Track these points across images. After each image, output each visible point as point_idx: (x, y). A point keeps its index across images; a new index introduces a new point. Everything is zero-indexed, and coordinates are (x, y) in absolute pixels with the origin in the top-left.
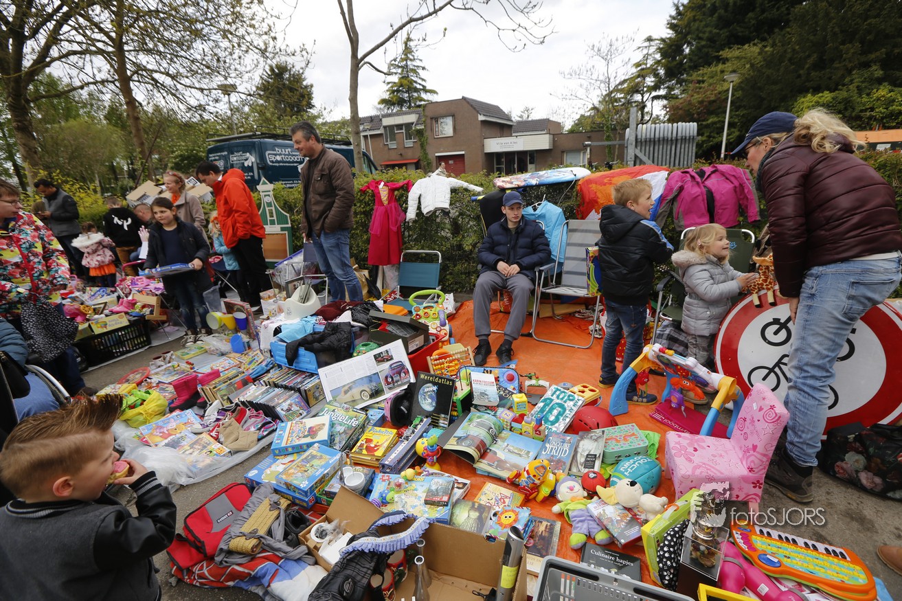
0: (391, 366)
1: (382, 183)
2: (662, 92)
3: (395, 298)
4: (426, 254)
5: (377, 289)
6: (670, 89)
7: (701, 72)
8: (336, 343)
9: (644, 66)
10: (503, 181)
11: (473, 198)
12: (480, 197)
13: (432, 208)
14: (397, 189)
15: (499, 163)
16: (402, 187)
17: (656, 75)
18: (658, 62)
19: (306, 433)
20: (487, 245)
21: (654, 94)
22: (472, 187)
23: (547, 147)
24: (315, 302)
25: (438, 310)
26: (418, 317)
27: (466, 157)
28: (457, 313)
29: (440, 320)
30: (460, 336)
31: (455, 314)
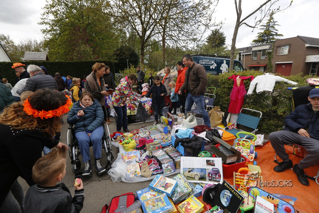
0: (213, 169)
1: (239, 77)
3: (233, 128)
4: (254, 112)
5: (226, 122)
8: (194, 146)
10: (315, 81)
11: (290, 88)
12: (294, 88)
13: (262, 90)
14: (246, 80)
16: (248, 79)
19: (164, 185)
22: (290, 82)
24: (195, 123)
25: (250, 144)
26: (238, 144)
27: (293, 65)
28: (263, 145)
29: (251, 150)
30: (261, 160)
31: (262, 146)
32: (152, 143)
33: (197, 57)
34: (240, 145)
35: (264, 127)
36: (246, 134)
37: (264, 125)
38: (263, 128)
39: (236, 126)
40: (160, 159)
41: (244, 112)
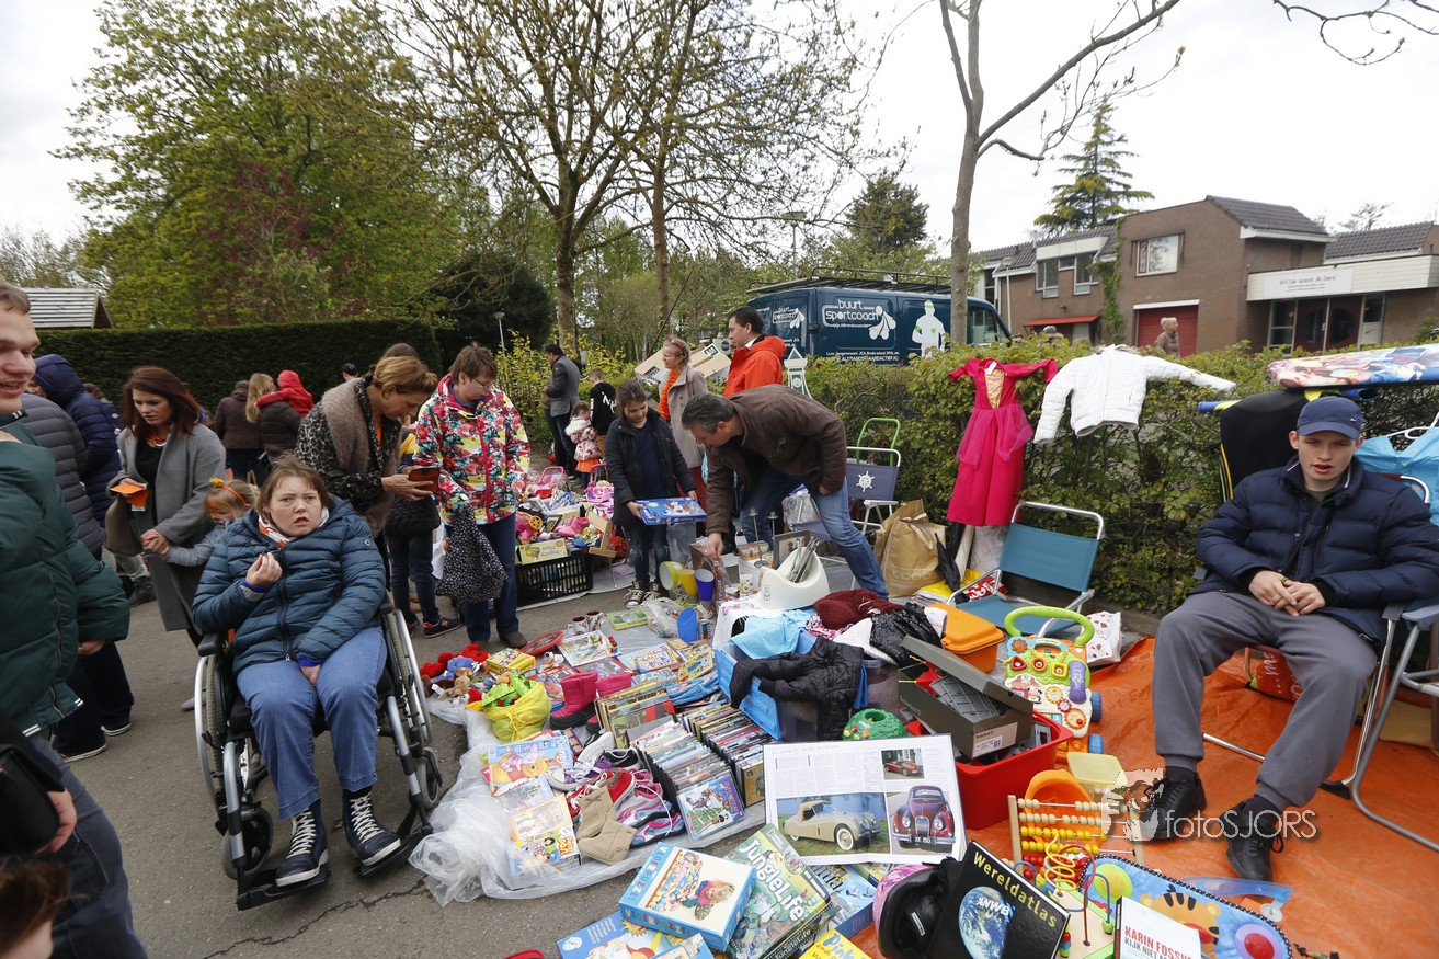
0: (916, 789)
1: (994, 365)
3: (988, 593)
4: (1070, 515)
5: (954, 568)
8: (822, 689)
10: (1298, 369)
11: (1205, 404)
12: (1225, 405)
13: (1095, 421)
14: (1023, 377)
16: (1033, 374)
19: (692, 895)
22: (1204, 379)
24: (818, 584)
25: (1068, 660)
26: (1018, 665)
27: (1201, 311)
28: (1123, 660)
29: (1072, 685)
30: (1121, 727)
31: (1119, 663)
32: (624, 692)
33: (808, 292)
34: (1024, 667)
35: (1117, 578)
36: (1043, 618)
37: (1115, 570)
38: (1115, 585)
39: (1000, 585)
40: (665, 766)
41: (1031, 518)
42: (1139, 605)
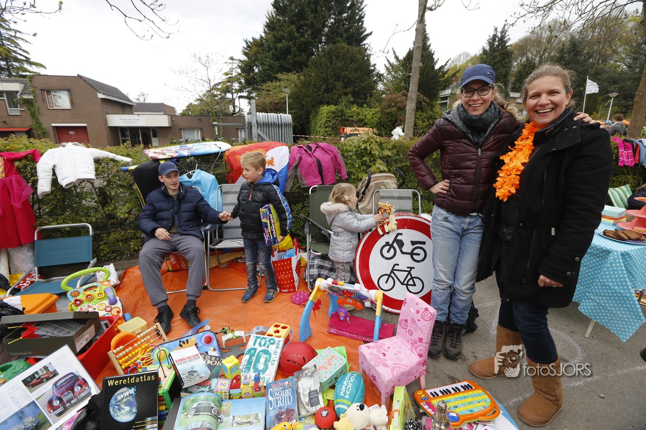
2: (245, 94)
6: (250, 92)
7: (267, 84)
9: (230, 76)
10: (155, 153)
11: (123, 168)
12: (133, 167)
13: (73, 180)
15: (124, 135)
17: (240, 83)
18: (240, 74)
20: (149, 212)
21: (240, 94)
22: (119, 158)
23: (168, 125)
25: (103, 289)
26: (78, 302)
27: (88, 129)
28: (121, 282)
29: (109, 298)
30: (133, 307)
31: (120, 284)
34: (81, 302)
35: (104, 250)
36: (77, 279)
37: (102, 247)
38: (104, 253)
39: (39, 275)
42: (118, 258)
